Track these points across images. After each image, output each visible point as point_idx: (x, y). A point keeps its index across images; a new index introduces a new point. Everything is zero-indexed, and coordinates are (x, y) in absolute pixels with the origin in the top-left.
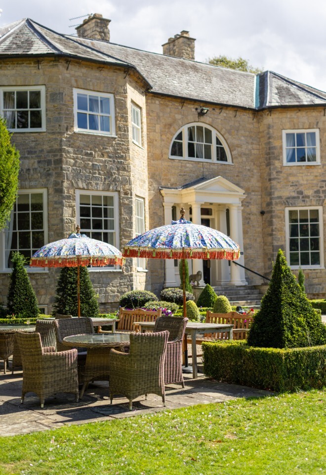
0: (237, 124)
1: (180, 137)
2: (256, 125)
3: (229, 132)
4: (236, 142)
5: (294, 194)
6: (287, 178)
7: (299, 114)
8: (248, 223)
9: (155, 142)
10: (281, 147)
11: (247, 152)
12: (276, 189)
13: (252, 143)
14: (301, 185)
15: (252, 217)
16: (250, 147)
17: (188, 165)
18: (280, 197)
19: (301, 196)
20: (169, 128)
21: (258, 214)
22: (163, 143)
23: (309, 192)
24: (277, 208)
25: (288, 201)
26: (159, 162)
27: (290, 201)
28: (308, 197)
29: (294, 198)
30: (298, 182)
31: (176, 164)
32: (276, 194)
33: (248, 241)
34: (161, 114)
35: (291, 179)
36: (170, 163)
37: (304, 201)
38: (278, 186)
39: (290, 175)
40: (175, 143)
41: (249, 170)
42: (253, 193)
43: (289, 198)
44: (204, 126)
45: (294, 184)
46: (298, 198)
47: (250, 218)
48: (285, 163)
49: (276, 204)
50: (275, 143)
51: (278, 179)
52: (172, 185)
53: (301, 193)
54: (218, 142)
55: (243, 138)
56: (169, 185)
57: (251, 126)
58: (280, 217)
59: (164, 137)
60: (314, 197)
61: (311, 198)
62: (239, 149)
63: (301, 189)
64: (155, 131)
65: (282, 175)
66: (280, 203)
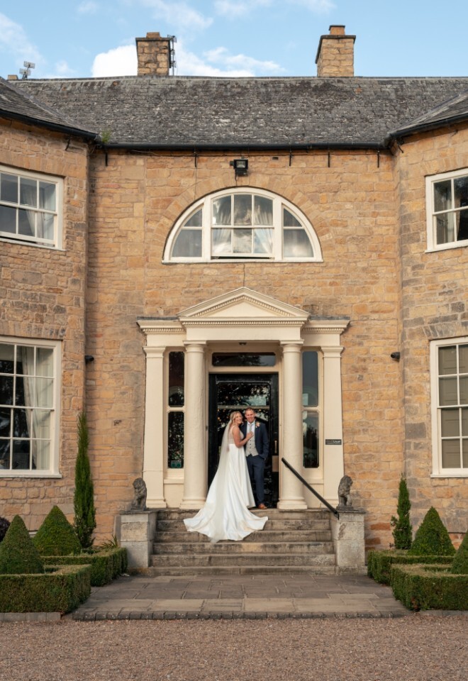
0: (334, 181)
1: (196, 220)
3: (314, 199)
4: (329, 216)
5: (448, 312)
6: (431, 280)
7: (457, 137)
8: (361, 378)
9: (131, 236)
10: (423, 214)
11: (361, 233)
12: (413, 302)
13: (375, 214)
14: (460, 290)
15: (371, 367)
16: (368, 222)
17: (207, 271)
18: (419, 321)
19: (459, 315)
20: (165, 207)
21: (388, 358)
22: (150, 235)
24: (413, 345)
25: (434, 329)
26: (140, 271)
27: (439, 327)
29: (446, 319)
30: (454, 284)
31: (178, 269)
32: (412, 315)
33: (356, 415)
34: (147, 183)
35: (441, 278)
36: (165, 271)
37: (465, 324)
38: (416, 296)
39: (440, 270)
40: (182, 233)
41: (364, 269)
42: (376, 316)
43: (435, 321)
44: (254, 193)
45: (446, 290)
46: (455, 318)
47: (365, 369)
48: (432, 246)
49: (411, 335)
50: (412, 207)
51: (416, 281)
52: (167, 312)
53: (460, 307)
55: (348, 206)
56: (162, 313)
57: (375, 179)
58: (419, 363)
59: (152, 225)
62: (339, 229)
63: (460, 298)
64: (131, 215)
65: (427, 271)
66: (420, 333)
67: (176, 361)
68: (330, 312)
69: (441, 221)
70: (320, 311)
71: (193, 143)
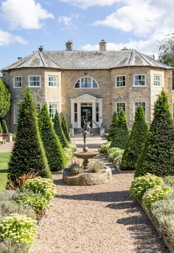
0: (101, 75)
1: (79, 81)
2: (109, 74)
3: (98, 78)
4: (100, 81)
5: (118, 98)
6: (116, 92)
7: (120, 70)
8: (105, 107)
9: (68, 85)
10: (115, 82)
11: (105, 84)
12: (113, 96)
13: (108, 81)
14: (120, 94)
15: (107, 105)
16: (107, 82)
17: (80, 90)
18: (114, 99)
19: (120, 98)
20: (73, 80)
21: (109, 104)
22: (71, 84)
23: (122, 97)
24: (113, 103)
25: (116, 100)
26: (70, 90)
27: (117, 100)
28: (122, 98)
29: (118, 99)
30: (119, 93)
31: (76, 90)
32: (113, 98)
33: (104, 113)
34: (71, 76)
35: (117, 92)
36: (74, 90)
37: (121, 100)
38: (114, 95)
39: (117, 91)
40: (77, 84)
41: (106, 90)
42: (108, 97)
43: (116, 99)
44: (88, 77)
46: (119, 99)
47: (106, 106)
48: (116, 87)
49: (113, 101)
50: (113, 80)
51: (114, 92)
52: (74, 97)
53: (120, 97)
54: (94, 81)
55: (103, 79)
56: (73, 97)
57: (108, 75)
58: (114, 106)
59: (71, 83)
60: (123, 98)
61: (123, 99)
62: (102, 83)
63: (120, 96)
64: (68, 81)
65: (115, 91)
66: (114, 101)
67: (76, 105)
68: (101, 97)
69: (118, 83)
70: (99, 97)
71: (78, 69)
